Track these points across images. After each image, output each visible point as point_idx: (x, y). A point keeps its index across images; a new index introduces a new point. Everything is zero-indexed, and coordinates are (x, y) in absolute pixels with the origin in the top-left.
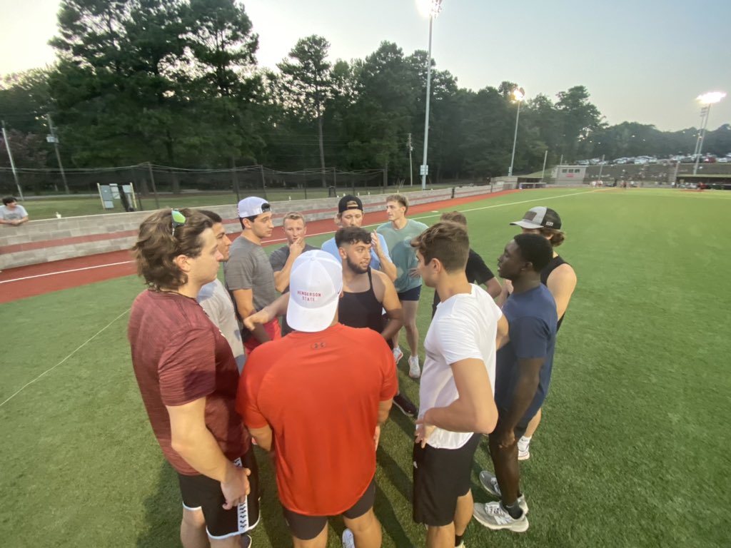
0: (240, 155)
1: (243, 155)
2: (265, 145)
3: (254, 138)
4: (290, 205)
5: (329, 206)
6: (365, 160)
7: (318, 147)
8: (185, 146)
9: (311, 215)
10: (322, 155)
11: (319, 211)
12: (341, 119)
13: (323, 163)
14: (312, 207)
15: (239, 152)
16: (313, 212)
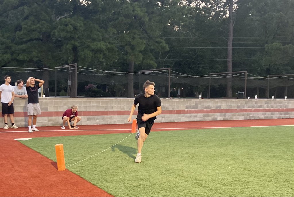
0: (141, 59)
1: (143, 59)
2: (168, 49)
3: (157, 42)
4: (200, 103)
5: (238, 107)
6: (287, 65)
7: (226, 50)
8: (93, 50)
9: (218, 114)
10: (230, 59)
11: (227, 111)
12: (258, 18)
13: (230, 69)
14: (220, 107)
15: (141, 57)
16: (221, 111)
